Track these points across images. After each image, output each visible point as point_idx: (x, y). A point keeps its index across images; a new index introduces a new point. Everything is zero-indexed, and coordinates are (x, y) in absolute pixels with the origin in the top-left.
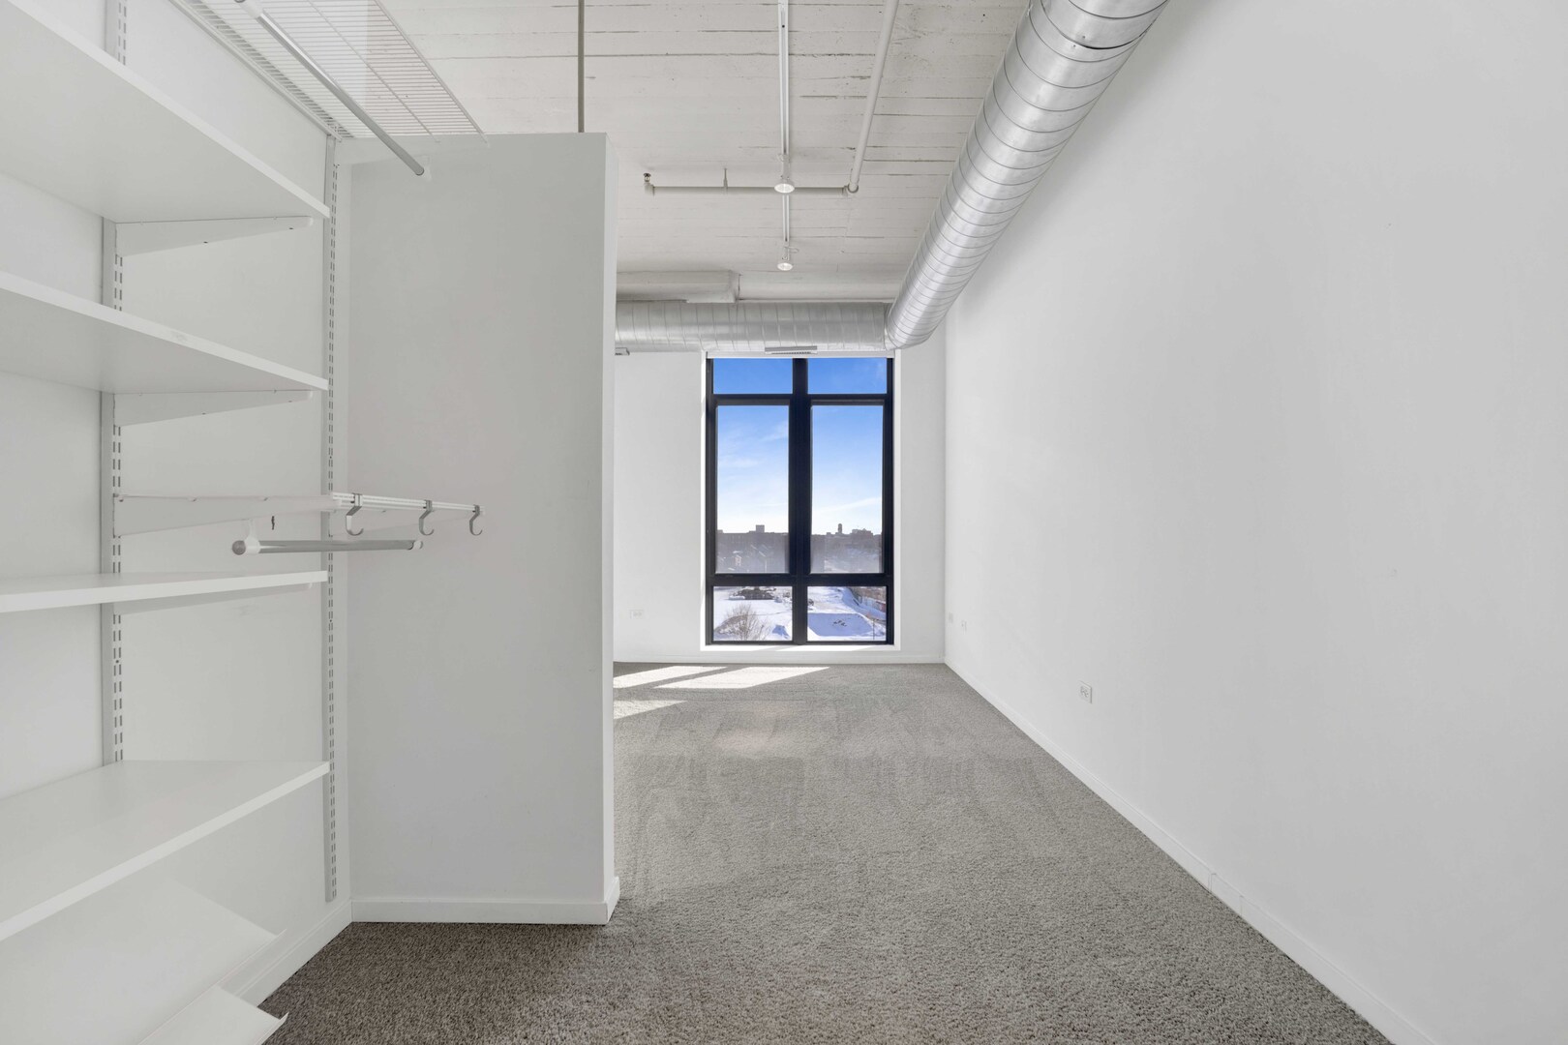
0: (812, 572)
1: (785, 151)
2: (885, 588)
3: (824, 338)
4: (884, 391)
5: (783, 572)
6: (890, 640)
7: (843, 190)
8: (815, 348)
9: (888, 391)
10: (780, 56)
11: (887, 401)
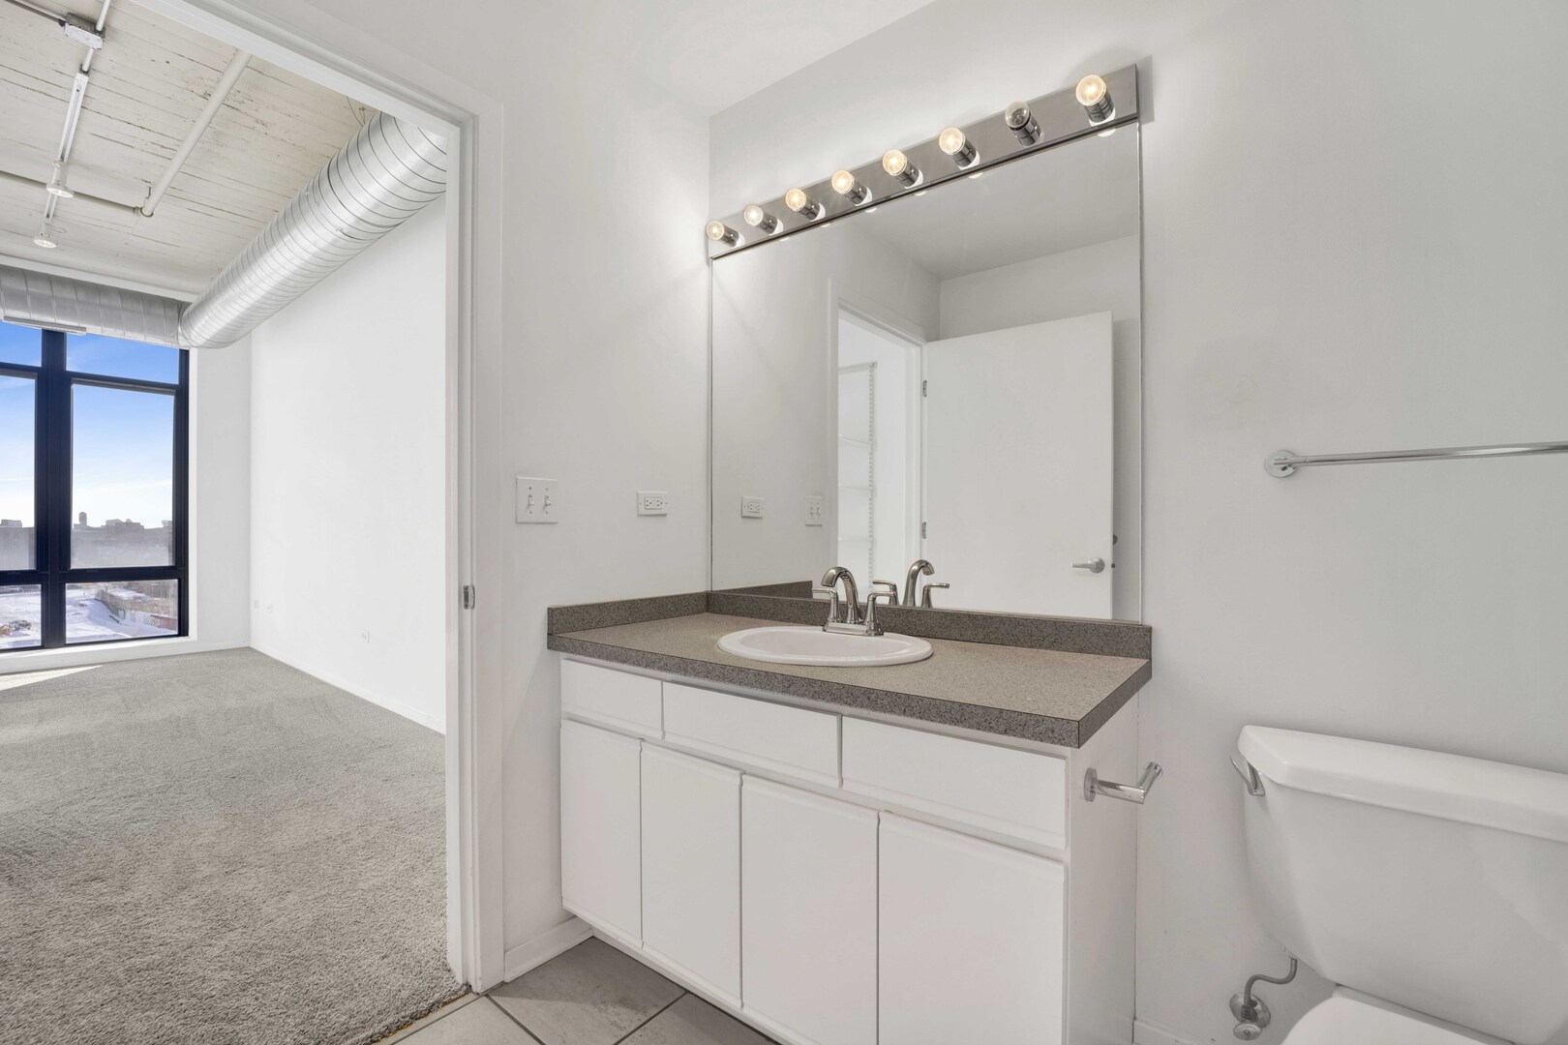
0: (73, 567)
1: (62, 157)
2: (176, 581)
3: (97, 322)
4: (175, 381)
5: (27, 568)
6: (183, 631)
7: (134, 209)
8: (84, 329)
9: (180, 382)
10: (71, 105)
11: (181, 393)
